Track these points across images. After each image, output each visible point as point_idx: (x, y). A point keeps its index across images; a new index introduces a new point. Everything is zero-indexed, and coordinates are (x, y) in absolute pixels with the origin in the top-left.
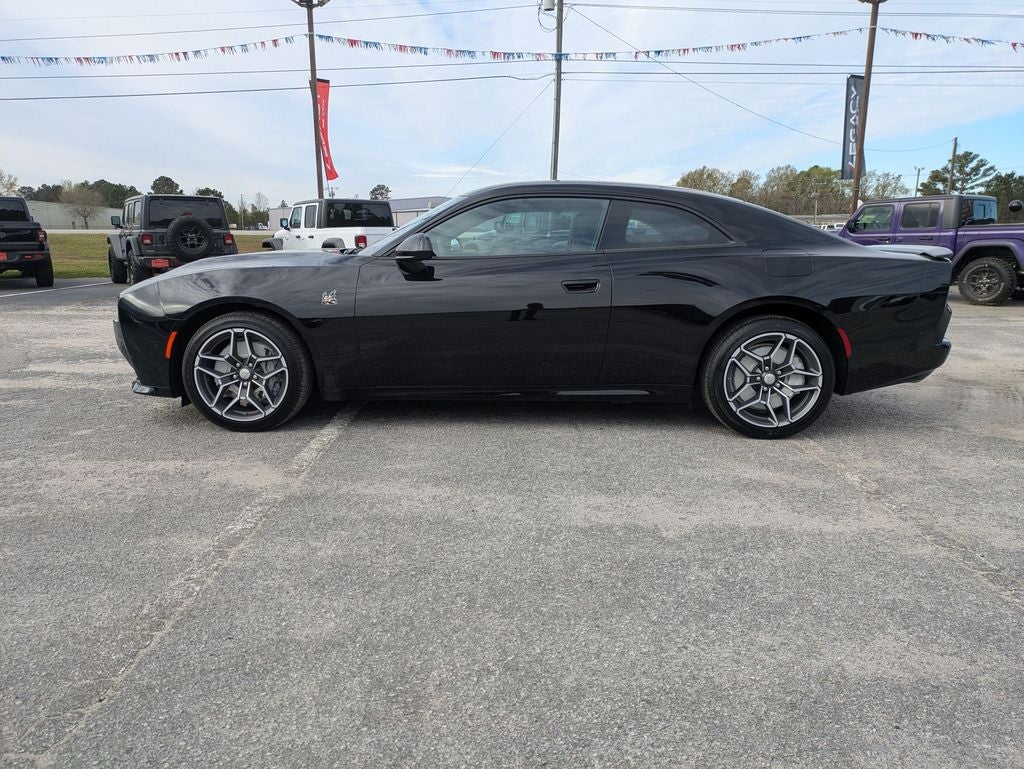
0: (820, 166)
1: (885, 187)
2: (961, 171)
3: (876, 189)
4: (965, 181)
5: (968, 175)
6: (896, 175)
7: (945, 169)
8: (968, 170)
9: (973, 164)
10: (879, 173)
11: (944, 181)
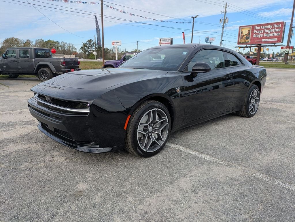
0: (51, 40)
1: (70, 47)
2: (90, 44)
3: (68, 48)
4: (91, 47)
5: (92, 45)
6: (72, 44)
7: (86, 43)
8: (91, 44)
9: (92, 43)
10: (68, 43)
11: (86, 46)
